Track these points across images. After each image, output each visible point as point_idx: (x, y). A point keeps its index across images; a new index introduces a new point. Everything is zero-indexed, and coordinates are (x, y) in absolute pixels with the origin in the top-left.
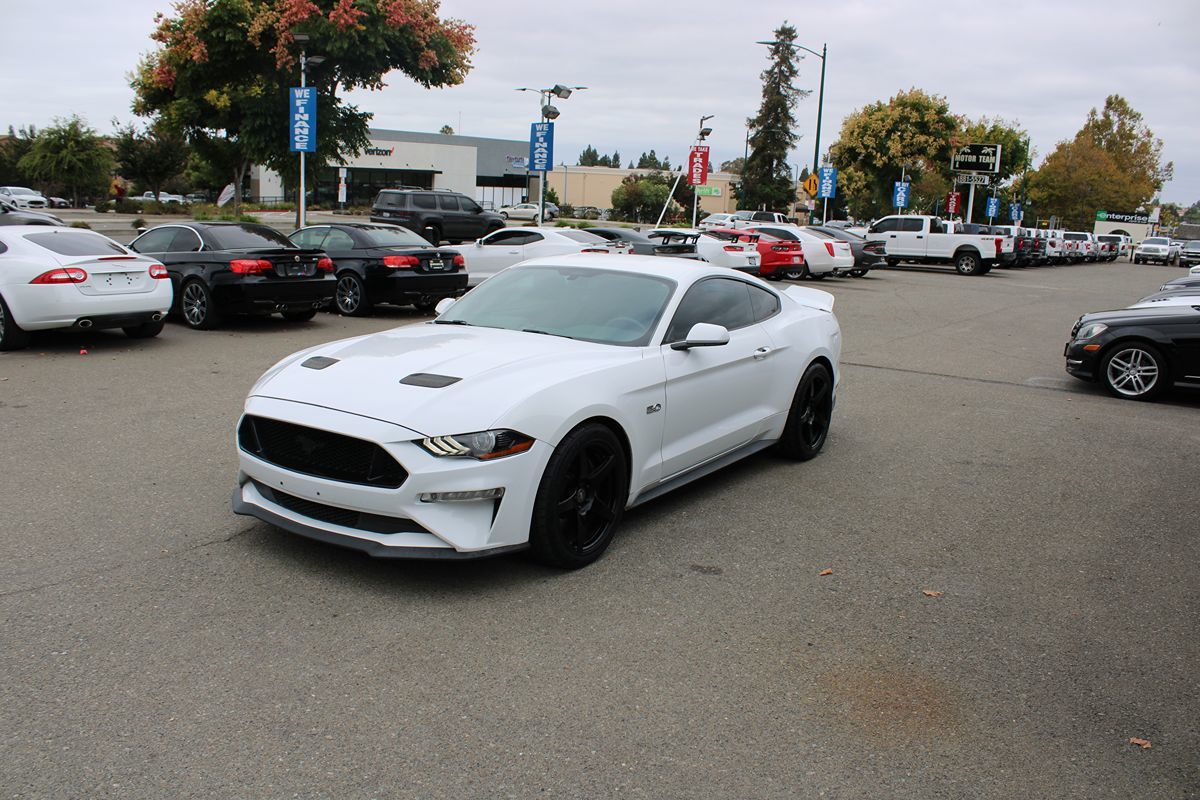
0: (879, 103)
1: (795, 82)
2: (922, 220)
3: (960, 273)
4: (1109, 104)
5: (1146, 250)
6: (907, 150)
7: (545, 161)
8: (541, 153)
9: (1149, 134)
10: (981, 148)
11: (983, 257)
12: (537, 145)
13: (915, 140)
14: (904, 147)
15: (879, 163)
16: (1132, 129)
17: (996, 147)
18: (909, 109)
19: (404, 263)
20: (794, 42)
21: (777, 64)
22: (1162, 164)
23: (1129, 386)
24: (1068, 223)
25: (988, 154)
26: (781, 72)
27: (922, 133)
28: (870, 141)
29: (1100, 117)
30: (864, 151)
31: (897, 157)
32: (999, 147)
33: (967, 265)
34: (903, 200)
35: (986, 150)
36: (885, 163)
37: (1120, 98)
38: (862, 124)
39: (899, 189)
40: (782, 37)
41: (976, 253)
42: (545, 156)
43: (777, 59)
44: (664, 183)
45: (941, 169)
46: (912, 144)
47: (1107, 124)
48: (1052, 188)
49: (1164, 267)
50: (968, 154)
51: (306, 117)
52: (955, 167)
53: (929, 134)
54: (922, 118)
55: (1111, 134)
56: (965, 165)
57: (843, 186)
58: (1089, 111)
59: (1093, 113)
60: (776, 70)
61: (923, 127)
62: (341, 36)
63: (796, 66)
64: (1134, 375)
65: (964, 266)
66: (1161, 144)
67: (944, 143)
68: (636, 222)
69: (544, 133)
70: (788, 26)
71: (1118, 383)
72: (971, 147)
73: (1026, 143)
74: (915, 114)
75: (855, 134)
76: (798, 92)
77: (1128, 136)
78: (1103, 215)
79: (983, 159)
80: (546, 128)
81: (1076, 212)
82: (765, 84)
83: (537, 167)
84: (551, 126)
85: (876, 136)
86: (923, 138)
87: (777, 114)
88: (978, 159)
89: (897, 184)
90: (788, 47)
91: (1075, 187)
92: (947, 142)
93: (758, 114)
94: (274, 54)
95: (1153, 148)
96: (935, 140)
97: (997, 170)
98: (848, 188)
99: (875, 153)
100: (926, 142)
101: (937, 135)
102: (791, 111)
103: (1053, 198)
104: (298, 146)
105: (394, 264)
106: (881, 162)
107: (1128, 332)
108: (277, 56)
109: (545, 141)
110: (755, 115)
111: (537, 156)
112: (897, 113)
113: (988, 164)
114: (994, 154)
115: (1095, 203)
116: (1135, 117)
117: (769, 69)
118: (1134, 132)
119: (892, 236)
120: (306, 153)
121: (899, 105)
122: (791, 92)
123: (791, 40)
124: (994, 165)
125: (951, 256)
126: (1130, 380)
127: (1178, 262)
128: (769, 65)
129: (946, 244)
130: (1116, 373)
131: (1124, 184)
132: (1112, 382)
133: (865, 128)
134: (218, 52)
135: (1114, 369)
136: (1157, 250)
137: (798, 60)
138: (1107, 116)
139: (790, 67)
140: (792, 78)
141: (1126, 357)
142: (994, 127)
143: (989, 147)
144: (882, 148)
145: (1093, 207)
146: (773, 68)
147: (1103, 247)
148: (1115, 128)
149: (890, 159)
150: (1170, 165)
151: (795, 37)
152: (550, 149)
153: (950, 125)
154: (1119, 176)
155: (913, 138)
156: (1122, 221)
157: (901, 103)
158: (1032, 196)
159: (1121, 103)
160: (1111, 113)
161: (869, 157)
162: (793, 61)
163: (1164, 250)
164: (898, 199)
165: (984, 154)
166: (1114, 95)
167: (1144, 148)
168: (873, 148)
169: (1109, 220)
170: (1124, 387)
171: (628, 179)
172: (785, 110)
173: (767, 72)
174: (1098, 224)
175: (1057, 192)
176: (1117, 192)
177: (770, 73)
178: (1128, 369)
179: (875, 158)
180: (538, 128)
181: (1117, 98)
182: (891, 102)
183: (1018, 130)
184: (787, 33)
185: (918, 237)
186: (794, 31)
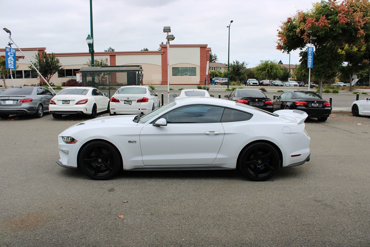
19: (301, 104)
51: (311, 57)
62: (322, 30)
94: (303, 38)
104: (309, 67)
105: (298, 104)
108: (304, 38)
120: (311, 69)
134: (290, 39)
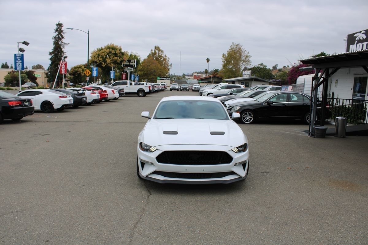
0: (102, 47)
1: (63, 40)
2: (127, 82)
3: (140, 96)
4: (156, 48)
5: (172, 87)
6: (112, 61)
7: (21, 67)
8: (19, 64)
9: (166, 56)
10: (131, 60)
11: (146, 91)
12: (17, 61)
13: (114, 58)
14: (111, 60)
15: (104, 66)
16: (162, 55)
17: (135, 60)
18: (111, 49)
19: (16, 104)
20: (62, 28)
21: (58, 35)
22: (170, 64)
23: (247, 121)
24: (149, 81)
25: (133, 62)
26: (59, 37)
27: (116, 56)
28: (101, 59)
29: (153, 52)
30: (99, 62)
31: (109, 64)
32: (136, 60)
33: (141, 94)
34: (113, 76)
35: (132, 61)
36: (105, 65)
37: (158, 46)
38: (98, 54)
39: (111, 73)
40: (58, 26)
41: (144, 91)
42: (21, 65)
43: (57, 33)
44: (24, 73)
45: (117, 67)
46: (113, 60)
47: (155, 53)
48: (144, 71)
49: (177, 92)
50: (127, 62)
52: (123, 66)
53: (118, 57)
54: (115, 52)
55: (157, 56)
56: (127, 66)
57: (81, 72)
58: (151, 50)
59: (152, 50)
60: (57, 36)
61: (116, 55)
63: (64, 35)
64: (248, 118)
65: (140, 94)
66: (169, 59)
67: (122, 59)
68: (15, 87)
69: (20, 57)
70: (60, 23)
71: (245, 121)
72: (128, 60)
73: (140, 59)
74: (113, 51)
75: (96, 57)
76: (65, 43)
77: (161, 57)
78: (159, 78)
79: (131, 64)
80: (20, 56)
81: (151, 78)
82: (54, 41)
83: (18, 69)
84: (23, 55)
85: (102, 57)
86: (116, 58)
87: (59, 50)
88: (130, 64)
89: (111, 71)
90: (60, 29)
91: (150, 71)
92: (123, 59)
93: (52, 51)
95: (167, 60)
96: (119, 58)
97: (135, 67)
98: (83, 73)
99: (102, 63)
100: (117, 59)
101: (120, 57)
102: (63, 49)
103: (145, 74)
106: (104, 65)
107: (247, 108)
109: (20, 60)
110: (51, 51)
111: (17, 65)
112: (108, 50)
113: (133, 65)
114: (134, 62)
115: (156, 75)
116: (162, 51)
117: (55, 36)
118: (163, 56)
119: (119, 87)
121: (108, 48)
122: (62, 43)
123: (61, 27)
124: (134, 65)
125: (136, 92)
126: (247, 120)
127: (180, 90)
128: (55, 35)
129: (134, 88)
130: (244, 118)
131: (162, 70)
132: (243, 120)
133: (99, 55)
135: (243, 117)
136: (175, 87)
137: (64, 34)
138: (155, 51)
139: (62, 36)
140: (62, 39)
141: (246, 114)
142: (131, 54)
143: (133, 60)
144: (105, 61)
145: (155, 76)
146: (56, 36)
147: (163, 87)
148: (157, 54)
149: (107, 64)
150: (171, 64)
151: (63, 26)
152: (23, 63)
153: (123, 54)
154: (160, 67)
155: (113, 58)
156: (164, 79)
157: (109, 47)
158: (139, 74)
159: (159, 48)
160: (156, 50)
161: (101, 64)
162: (62, 34)
163: (177, 87)
164: (111, 76)
165: (131, 62)
166: (156, 46)
167: (165, 60)
168: (102, 61)
169: (160, 79)
170: (246, 121)
171: (10, 72)
172: (61, 49)
173: (54, 37)
174: (157, 80)
175: (145, 72)
176: (160, 72)
177: (55, 37)
178: (246, 117)
179: (102, 64)
180: (17, 55)
181: (157, 46)
182: (105, 47)
183: (137, 55)
184: (60, 25)
185: (127, 87)
186: (62, 24)
